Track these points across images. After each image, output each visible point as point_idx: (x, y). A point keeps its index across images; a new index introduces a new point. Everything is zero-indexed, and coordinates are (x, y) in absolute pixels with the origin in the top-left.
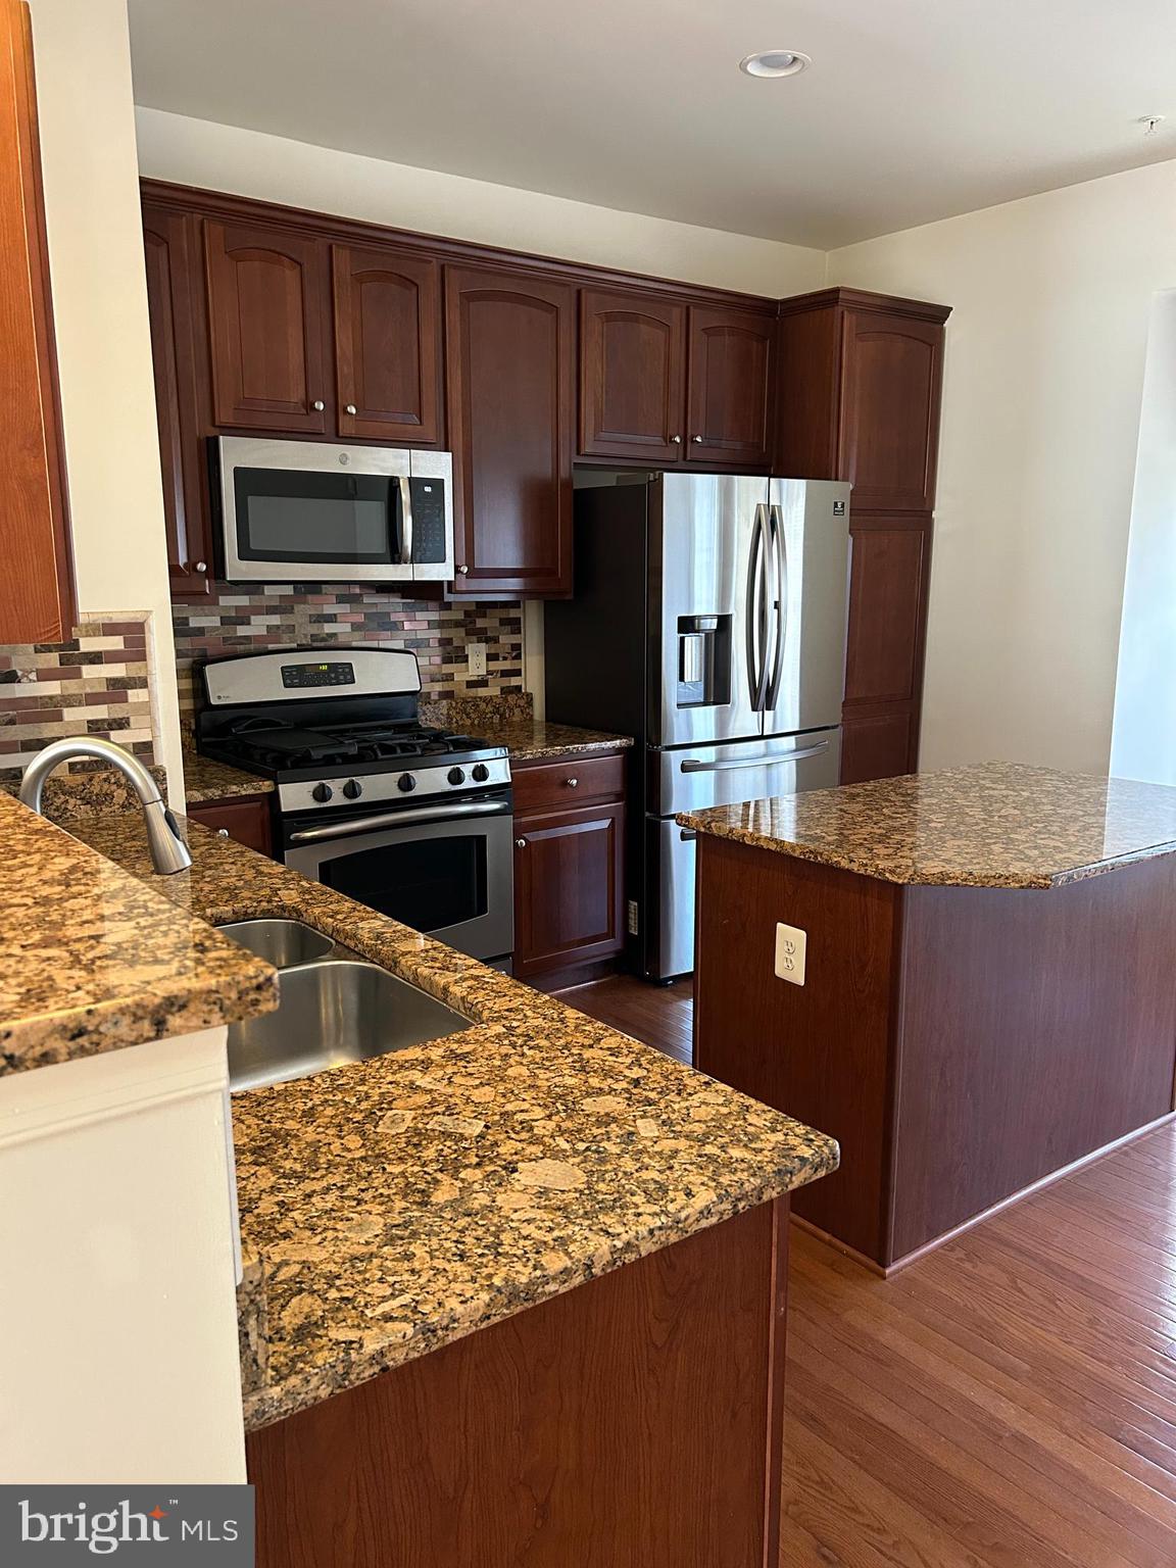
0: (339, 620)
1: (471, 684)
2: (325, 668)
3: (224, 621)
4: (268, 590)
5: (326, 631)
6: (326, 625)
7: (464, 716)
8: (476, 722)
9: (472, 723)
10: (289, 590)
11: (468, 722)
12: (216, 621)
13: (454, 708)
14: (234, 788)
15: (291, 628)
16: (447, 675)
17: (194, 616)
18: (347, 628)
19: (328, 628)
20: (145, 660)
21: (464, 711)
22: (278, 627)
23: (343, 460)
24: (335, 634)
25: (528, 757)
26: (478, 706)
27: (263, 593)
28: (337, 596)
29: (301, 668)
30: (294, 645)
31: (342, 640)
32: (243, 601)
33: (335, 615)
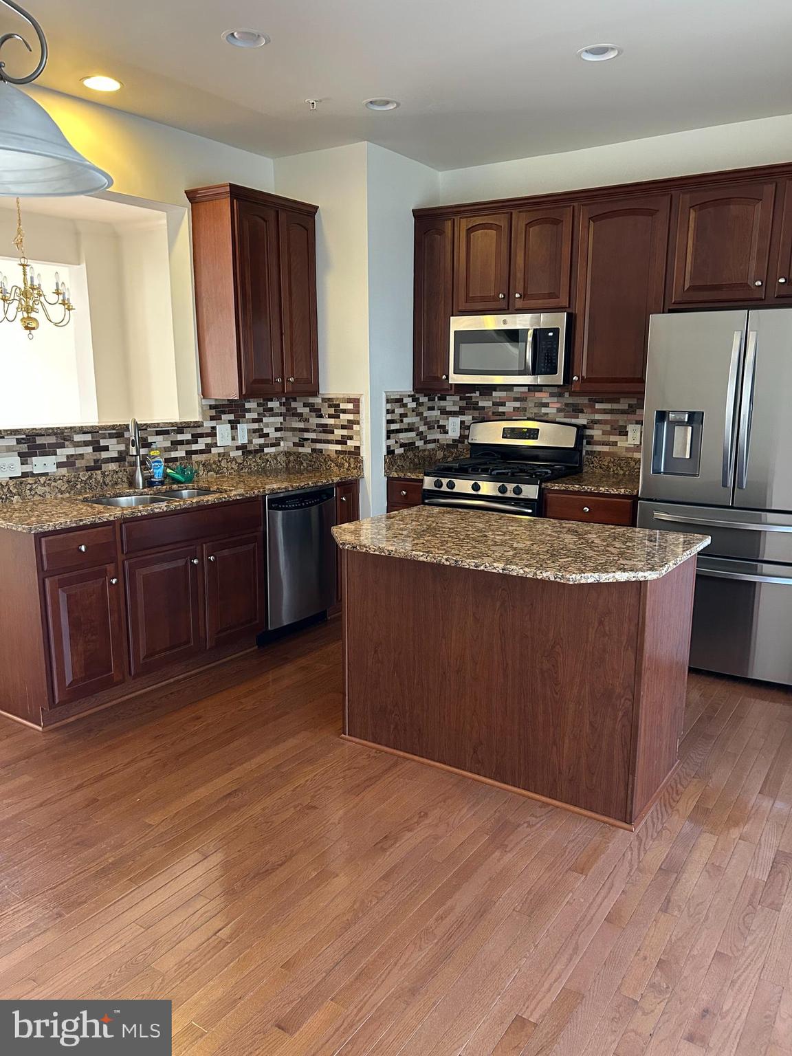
0: (550, 405)
1: (628, 449)
2: (526, 430)
3: (495, 404)
4: (515, 389)
5: (543, 412)
6: (543, 408)
7: (619, 468)
8: (627, 473)
9: (624, 475)
10: (526, 389)
11: (621, 472)
12: (490, 404)
13: (613, 462)
14: (409, 474)
15: (525, 409)
16: (613, 442)
17: (481, 400)
18: (554, 411)
19: (544, 410)
20: (359, 413)
21: (619, 465)
22: (518, 408)
23: (505, 322)
24: (548, 414)
25: (556, 488)
26: (629, 463)
27: (513, 391)
28: (550, 393)
29: (513, 429)
30: (526, 418)
31: (550, 417)
32: (503, 394)
33: (548, 403)
